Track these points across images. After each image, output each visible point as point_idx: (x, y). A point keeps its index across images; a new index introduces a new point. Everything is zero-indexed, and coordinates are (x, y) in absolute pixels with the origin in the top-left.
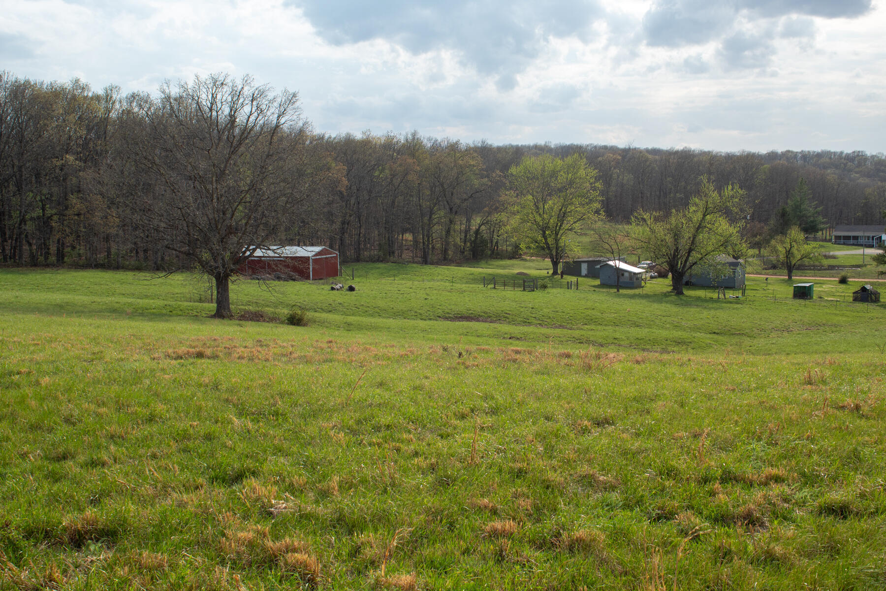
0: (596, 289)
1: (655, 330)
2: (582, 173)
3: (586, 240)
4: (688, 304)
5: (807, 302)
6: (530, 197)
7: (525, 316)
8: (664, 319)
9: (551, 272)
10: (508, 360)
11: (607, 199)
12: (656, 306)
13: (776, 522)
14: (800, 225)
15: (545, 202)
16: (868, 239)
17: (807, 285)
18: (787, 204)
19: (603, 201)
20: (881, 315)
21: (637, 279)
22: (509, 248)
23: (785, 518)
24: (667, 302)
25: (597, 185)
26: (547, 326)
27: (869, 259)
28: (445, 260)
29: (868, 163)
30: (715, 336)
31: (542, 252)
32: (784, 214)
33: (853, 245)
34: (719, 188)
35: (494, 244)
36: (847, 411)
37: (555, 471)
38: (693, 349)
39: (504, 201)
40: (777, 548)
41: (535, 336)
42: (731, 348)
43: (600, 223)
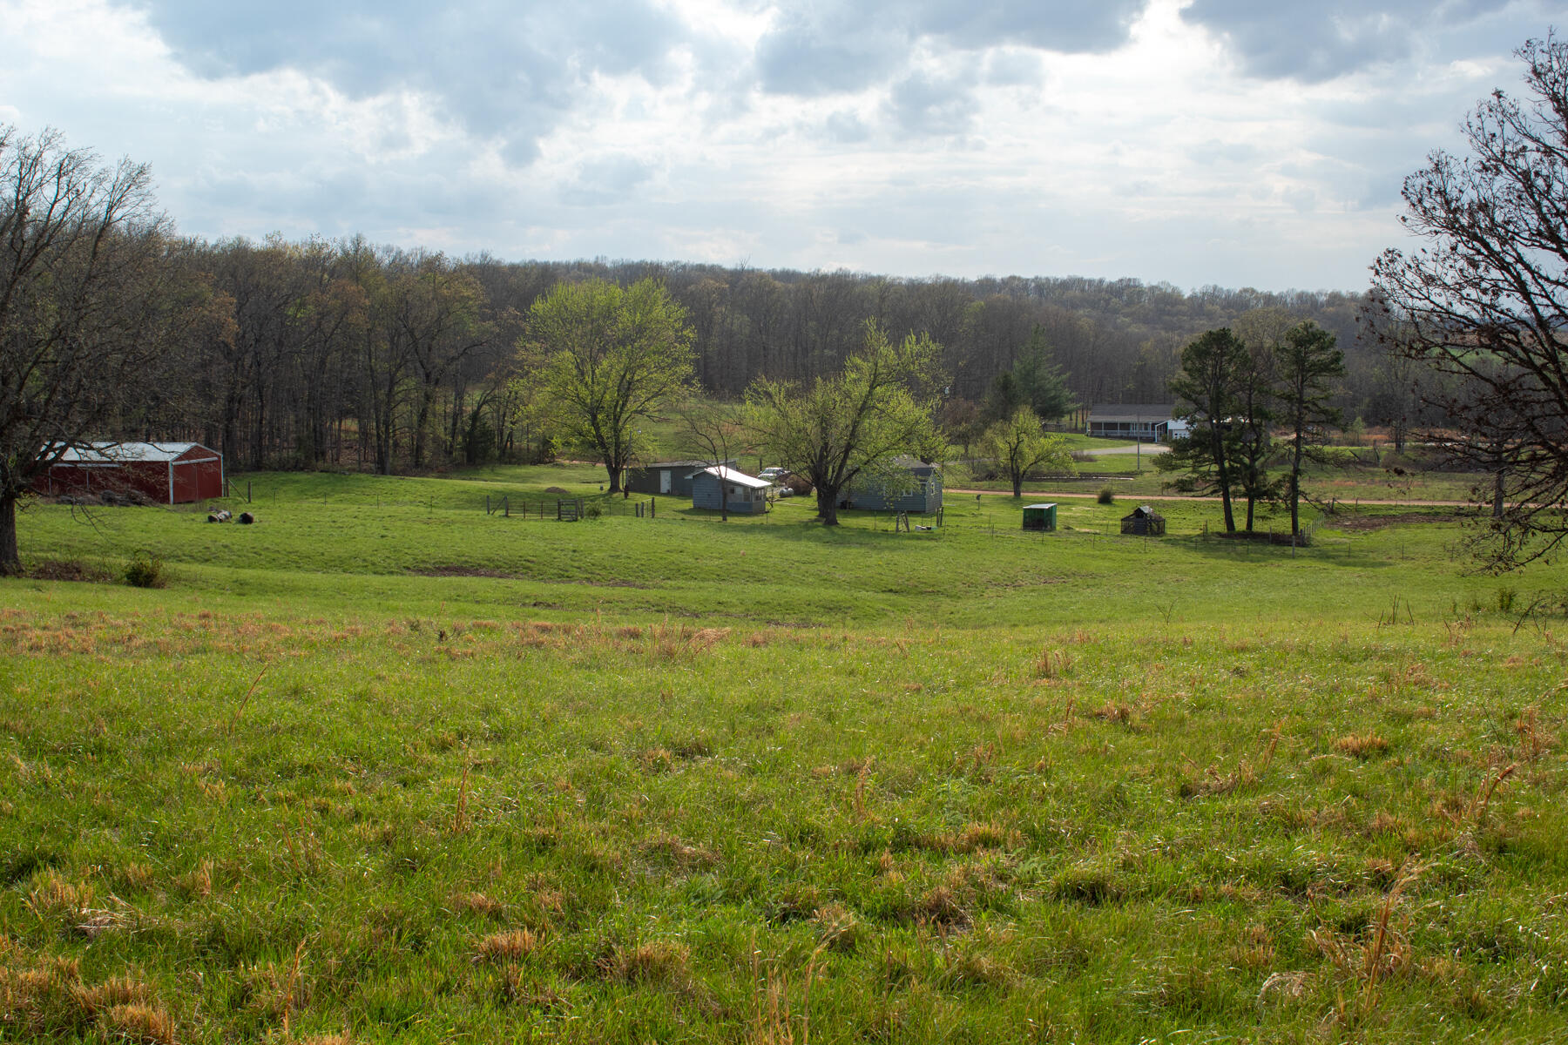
0: (685, 517)
1: (788, 588)
2: (659, 312)
3: (667, 430)
4: (843, 541)
5: (1046, 536)
6: (568, 354)
7: (562, 566)
8: (804, 567)
9: (607, 486)
10: (528, 643)
11: (704, 358)
12: (790, 544)
13: (984, 916)
14: (1034, 404)
15: (595, 362)
16: (1146, 429)
17: (1046, 506)
18: (1011, 368)
19: (697, 361)
20: (1167, 557)
21: (758, 498)
22: (533, 446)
23: (1000, 909)
24: (809, 539)
25: (687, 333)
26: (600, 582)
27: (1147, 463)
28: (417, 467)
29: (1145, 299)
30: (893, 597)
31: (591, 452)
32: (1006, 386)
33: (1121, 438)
34: (896, 341)
35: (505, 438)
36: (1106, 721)
37: (605, 840)
38: (854, 619)
39: (524, 360)
40: (983, 960)
41: (579, 600)
42: (918, 616)
43: (693, 400)
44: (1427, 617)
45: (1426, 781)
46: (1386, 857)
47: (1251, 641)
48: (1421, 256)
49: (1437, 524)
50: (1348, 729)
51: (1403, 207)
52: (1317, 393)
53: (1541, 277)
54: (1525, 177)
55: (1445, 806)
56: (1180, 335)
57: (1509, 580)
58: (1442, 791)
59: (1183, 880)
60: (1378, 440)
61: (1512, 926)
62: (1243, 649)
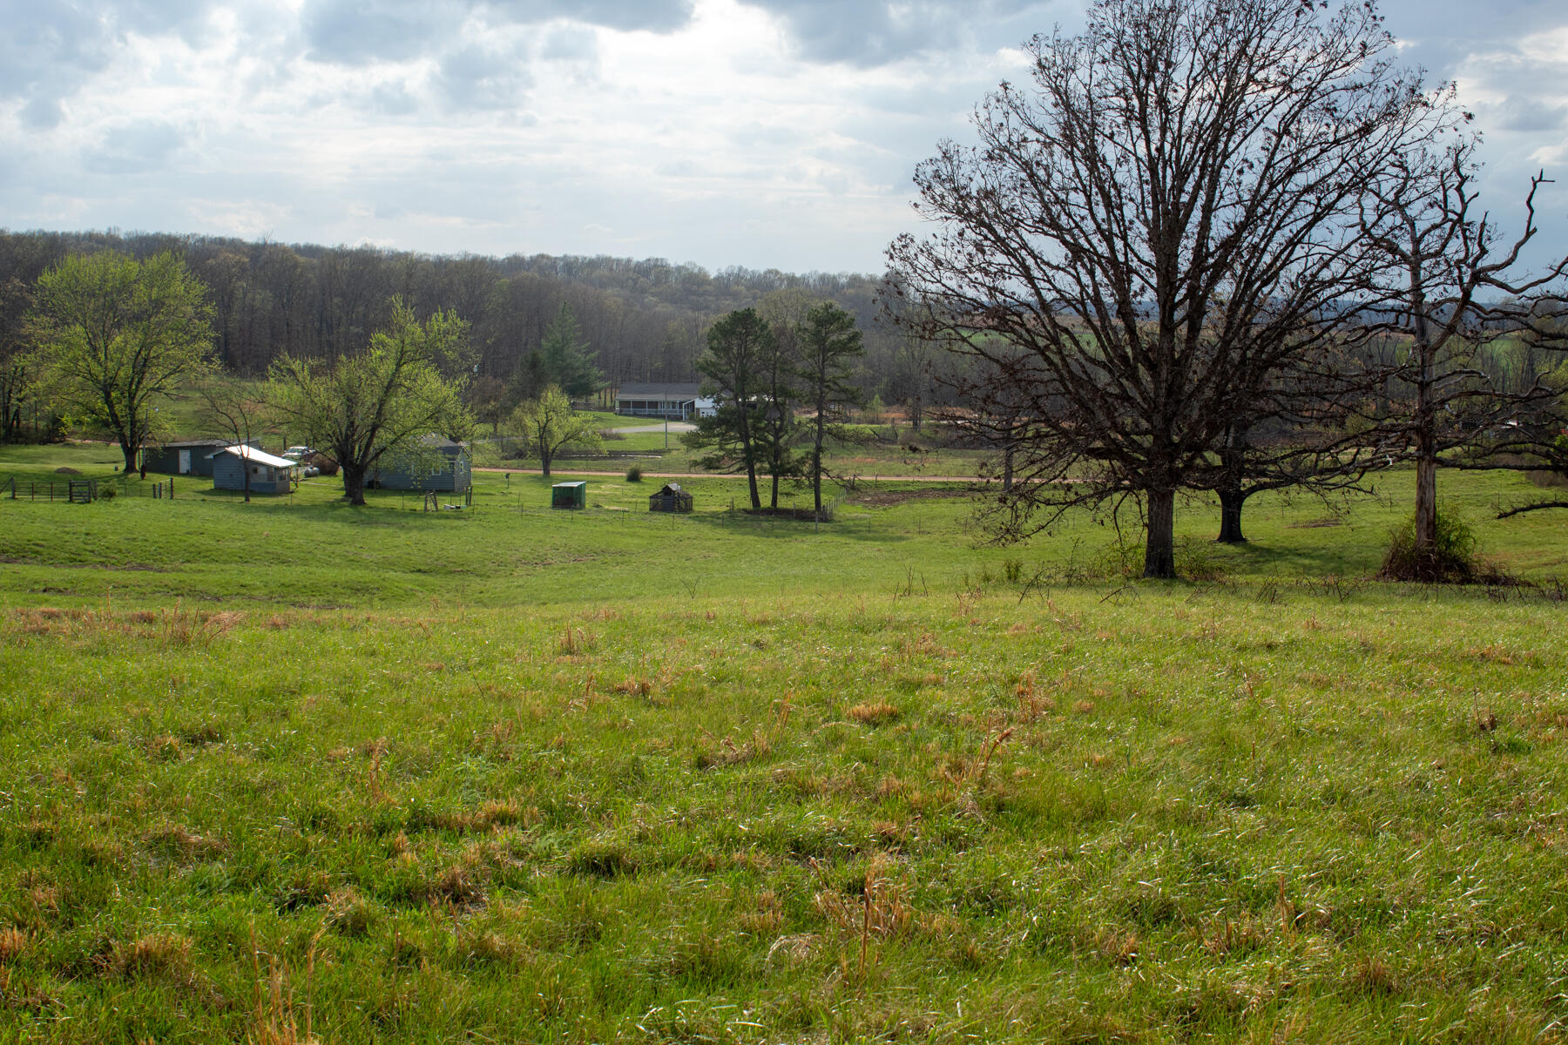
0: (206, 497)
1: (314, 569)
2: (178, 287)
3: (185, 408)
4: (370, 522)
5: (576, 514)
6: (79, 329)
7: (74, 550)
8: (330, 548)
9: (122, 467)
10: (31, 630)
11: (226, 335)
12: (315, 525)
13: (499, 893)
14: (562, 382)
15: (108, 337)
16: (674, 407)
17: (575, 485)
18: (539, 346)
19: (217, 338)
20: (694, 534)
21: (282, 478)
22: (42, 424)
23: (516, 886)
24: (335, 519)
25: (208, 309)
26: (115, 566)
27: (675, 441)
29: (672, 279)
30: (422, 577)
31: (105, 431)
32: (534, 364)
33: (649, 416)
34: (423, 318)
35: (11, 416)
36: (627, 695)
37: (106, 831)
38: (382, 600)
39: (31, 335)
40: (496, 938)
41: (93, 585)
42: (447, 596)
43: (213, 377)
44: (941, 588)
45: (932, 745)
46: (892, 820)
47: (770, 614)
48: (932, 241)
49: (952, 499)
50: (860, 697)
51: (916, 195)
52: (839, 373)
53: (1043, 262)
54: (1026, 165)
55: (949, 769)
56: (706, 315)
57: (1016, 552)
58: (947, 755)
59: (697, 850)
60: (895, 419)
61: (1007, 879)
62: (764, 623)
